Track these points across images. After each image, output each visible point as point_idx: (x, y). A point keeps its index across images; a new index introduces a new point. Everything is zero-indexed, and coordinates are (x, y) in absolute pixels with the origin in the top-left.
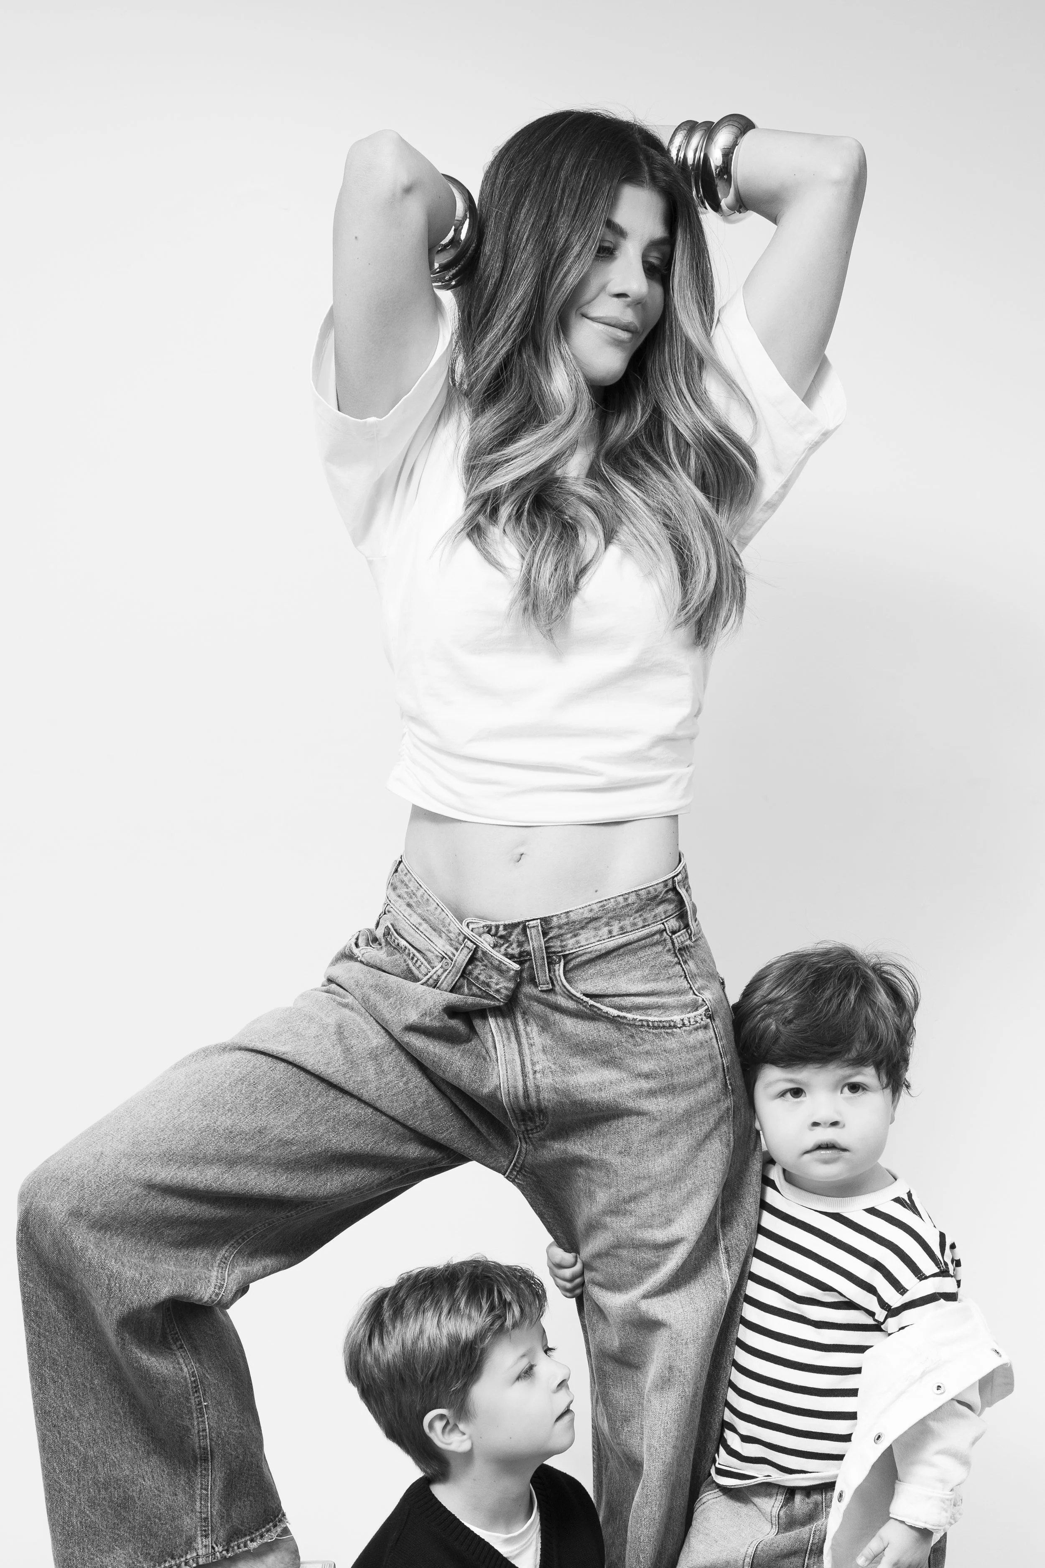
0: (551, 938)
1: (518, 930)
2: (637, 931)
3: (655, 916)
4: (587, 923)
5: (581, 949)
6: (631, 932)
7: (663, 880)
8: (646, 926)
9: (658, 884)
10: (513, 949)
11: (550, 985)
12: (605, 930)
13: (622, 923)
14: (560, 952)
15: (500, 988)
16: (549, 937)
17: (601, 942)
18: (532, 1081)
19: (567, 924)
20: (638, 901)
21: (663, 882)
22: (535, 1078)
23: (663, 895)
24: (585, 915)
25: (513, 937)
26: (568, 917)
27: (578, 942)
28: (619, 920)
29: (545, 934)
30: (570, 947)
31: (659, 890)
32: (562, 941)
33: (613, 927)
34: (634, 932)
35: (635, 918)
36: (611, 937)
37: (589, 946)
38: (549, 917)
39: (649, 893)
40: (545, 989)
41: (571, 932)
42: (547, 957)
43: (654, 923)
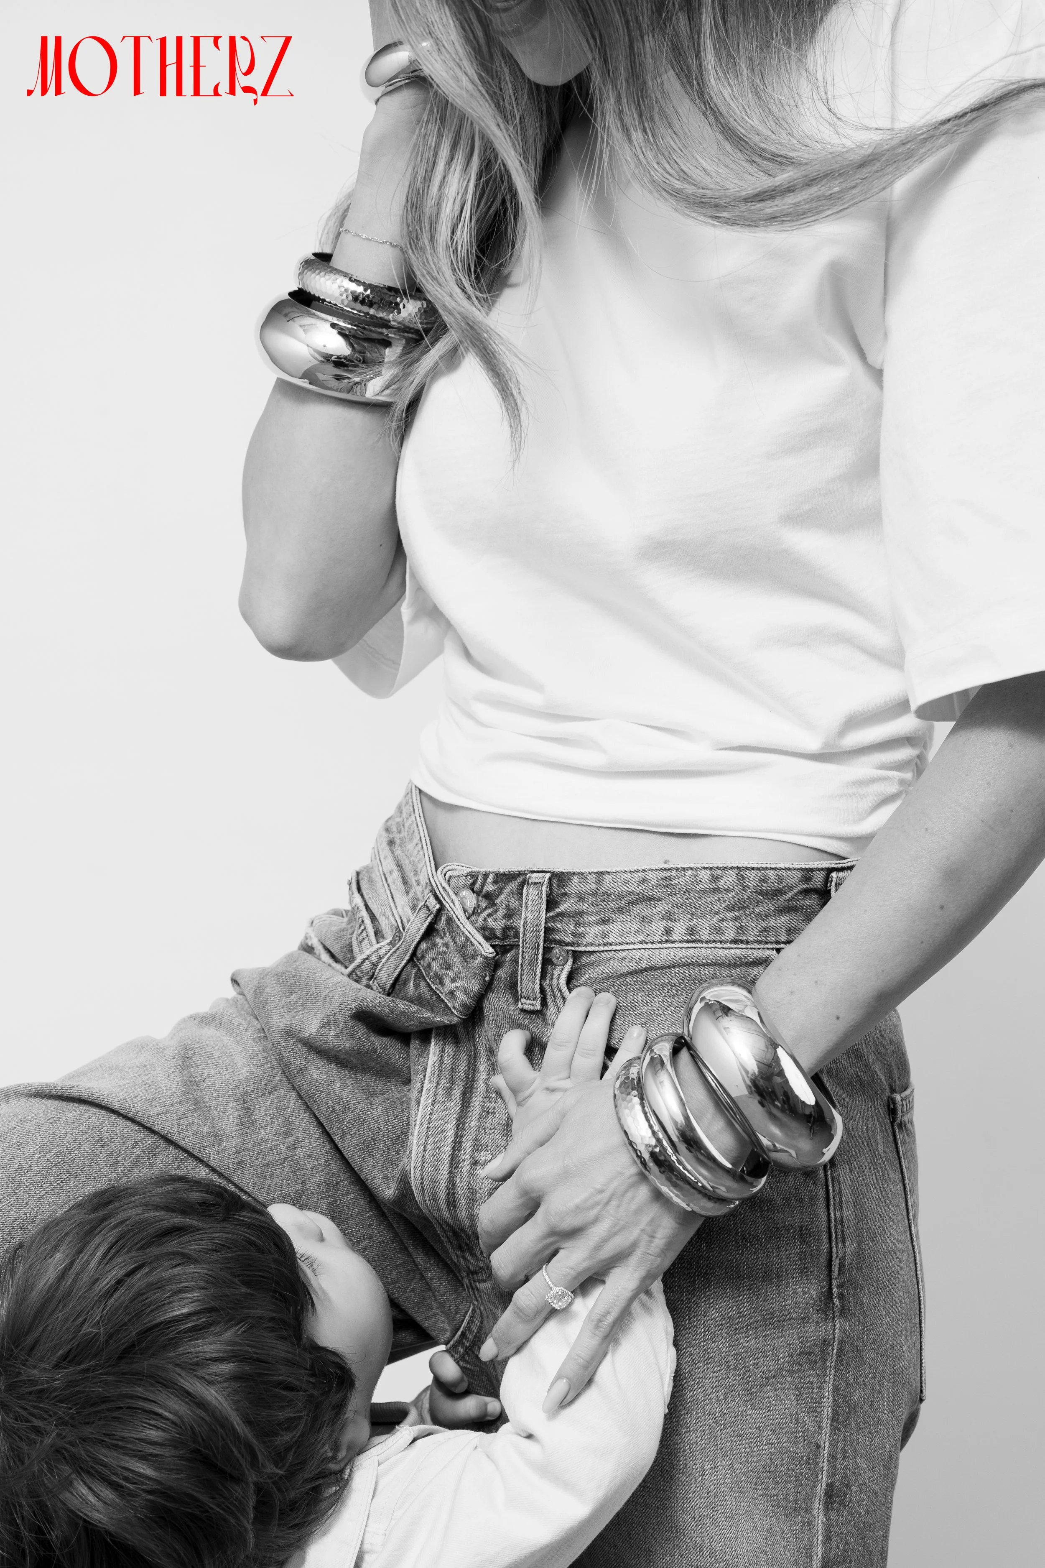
0: (561, 914)
1: (513, 885)
2: (719, 945)
3: (765, 930)
4: (632, 903)
5: (606, 948)
6: (707, 942)
7: (803, 866)
8: (742, 942)
9: (789, 869)
10: (495, 920)
11: (539, 1002)
12: (659, 927)
13: (695, 922)
14: (567, 944)
15: (456, 987)
16: (558, 910)
17: (645, 946)
18: (465, 1177)
19: (595, 894)
20: (738, 888)
21: (802, 869)
22: (471, 1174)
23: (796, 895)
24: (631, 888)
25: (502, 897)
26: (599, 882)
27: (604, 935)
28: (692, 915)
29: (551, 904)
30: (589, 939)
31: (789, 881)
32: (578, 924)
33: (676, 924)
34: (713, 945)
35: (723, 920)
36: (667, 941)
37: (623, 947)
38: (568, 873)
39: (764, 880)
40: (528, 1007)
41: (597, 913)
42: (544, 947)
43: (760, 942)
